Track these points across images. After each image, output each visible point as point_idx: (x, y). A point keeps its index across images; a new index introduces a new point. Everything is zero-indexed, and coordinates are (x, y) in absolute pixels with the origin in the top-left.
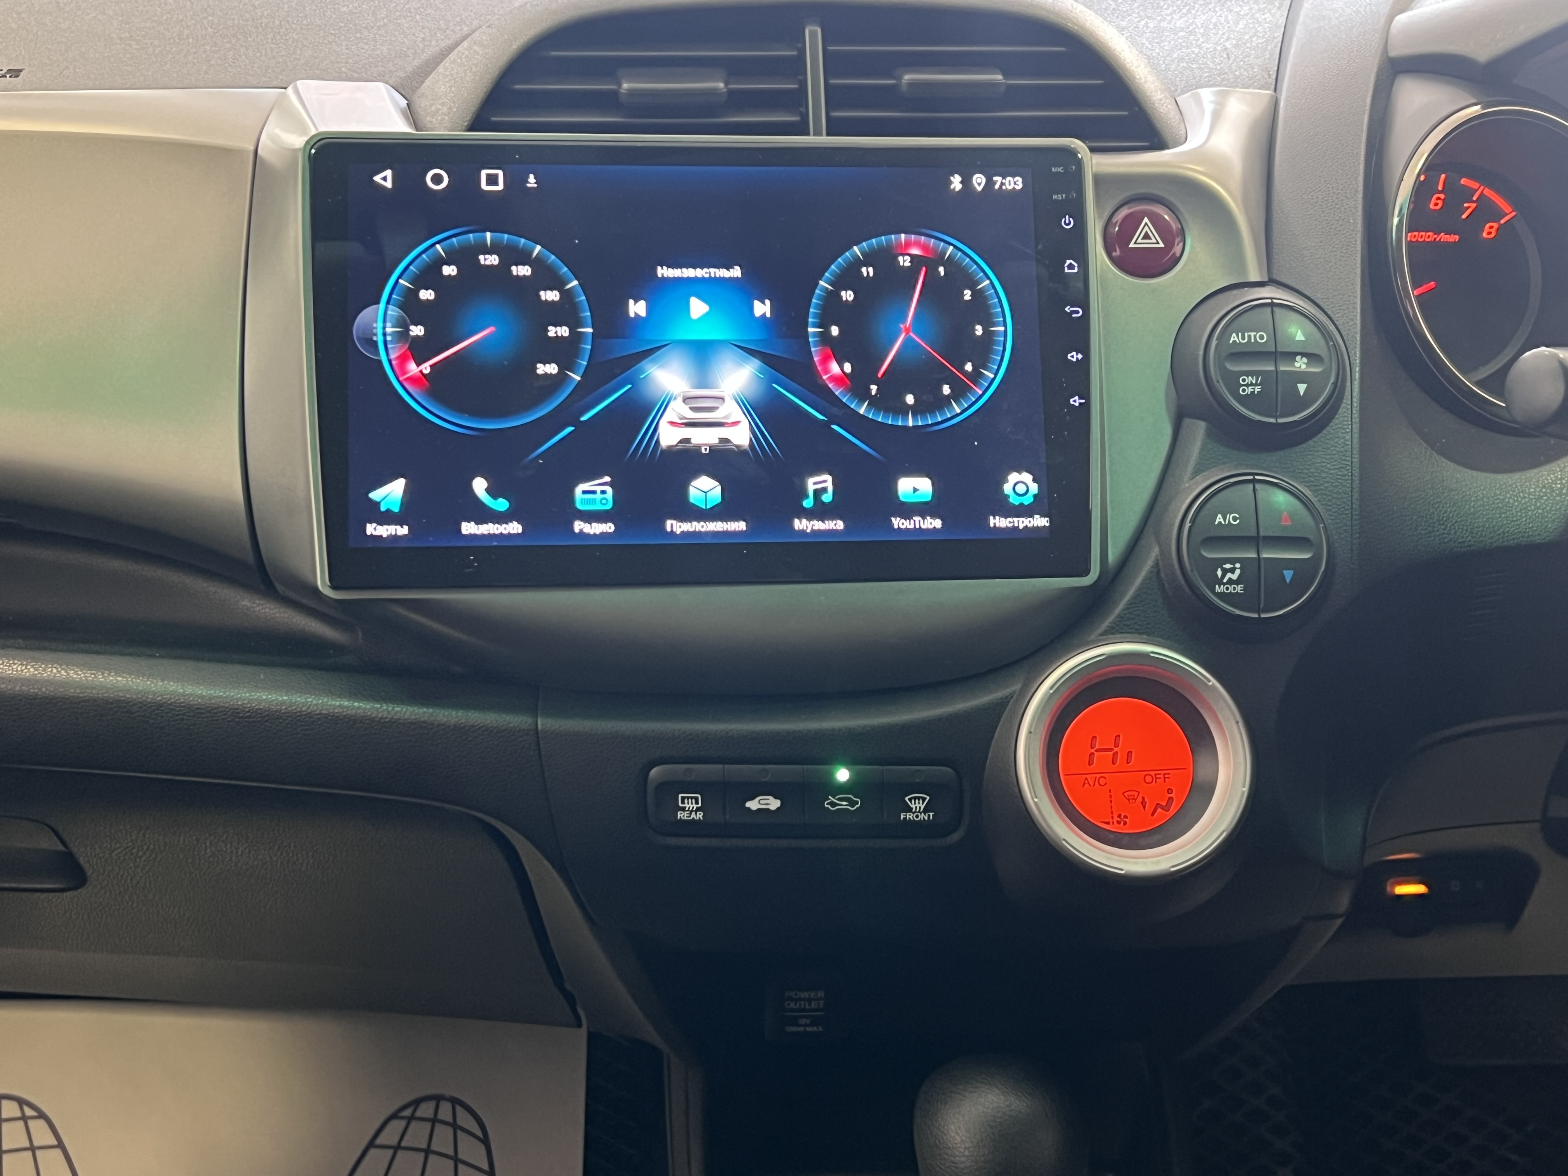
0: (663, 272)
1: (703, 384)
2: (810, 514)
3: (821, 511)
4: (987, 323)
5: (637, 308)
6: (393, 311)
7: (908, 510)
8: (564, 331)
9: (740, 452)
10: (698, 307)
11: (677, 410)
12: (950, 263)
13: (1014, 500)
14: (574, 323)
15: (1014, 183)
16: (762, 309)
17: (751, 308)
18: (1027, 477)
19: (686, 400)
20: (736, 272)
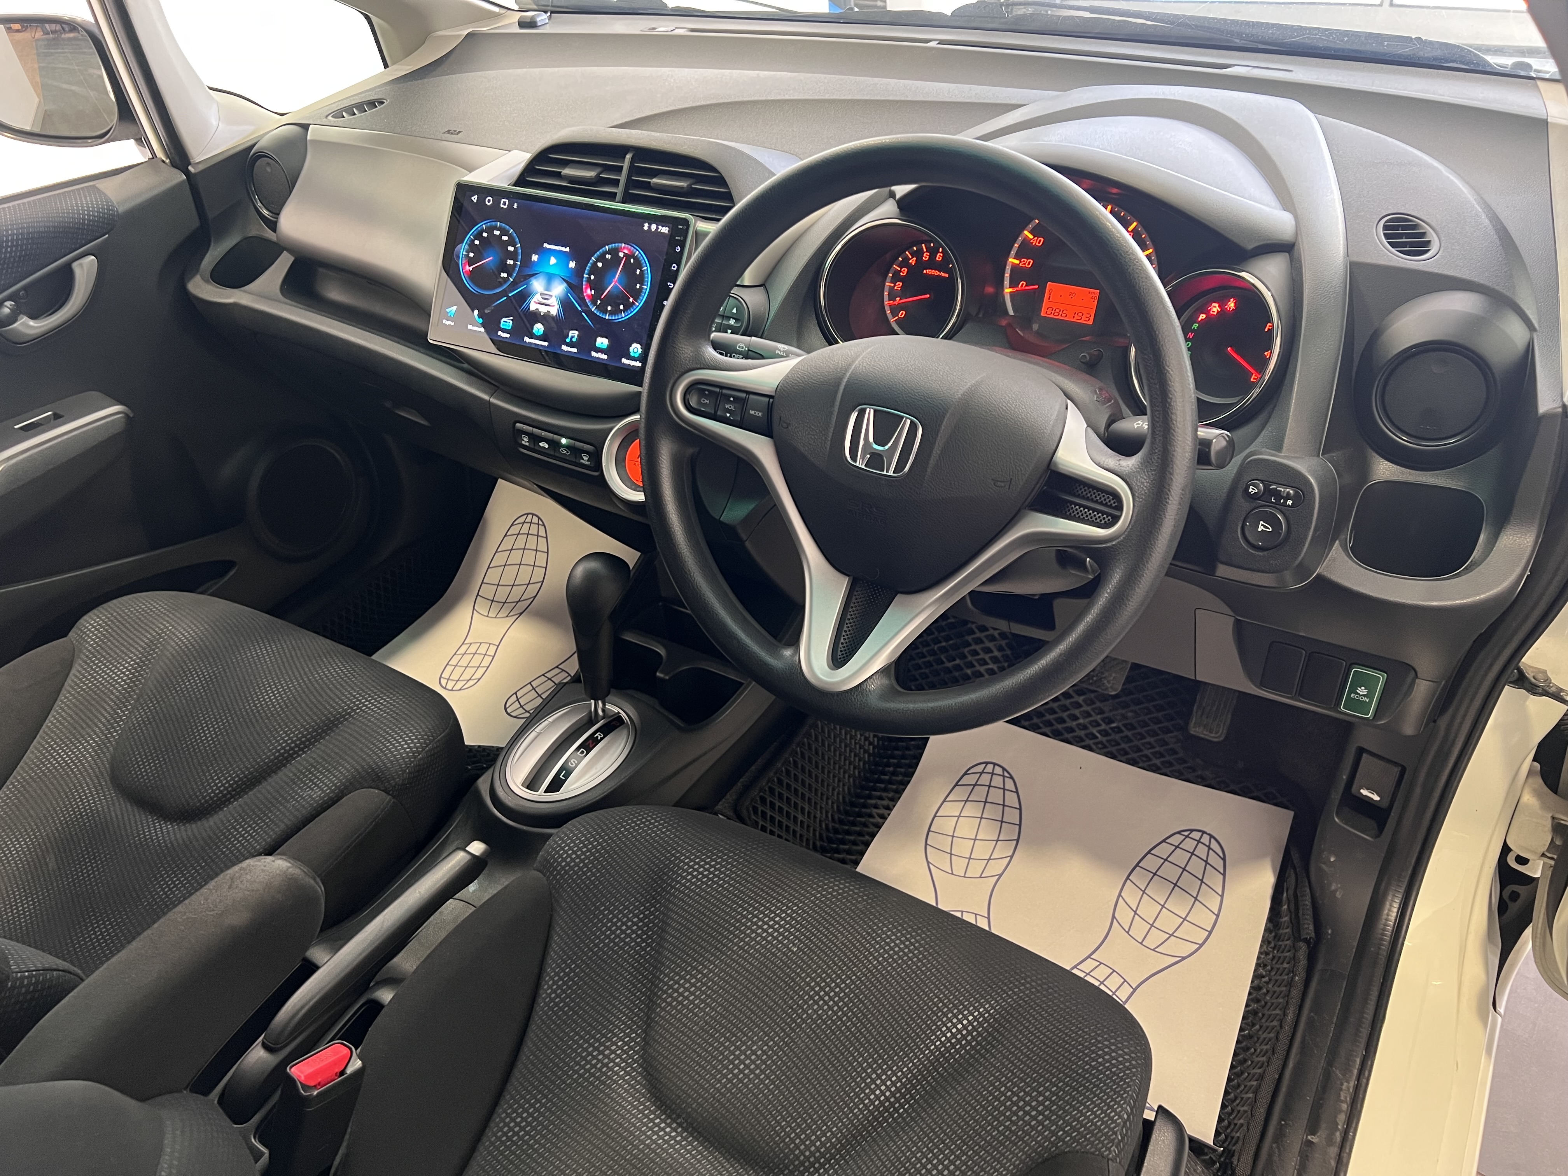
0: (546, 245)
1: (548, 289)
2: (567, 345)
3: (571, 345)
4: (642, 284)
5: (535, 258)
6: (467, 247)
7: (598, 350)
8: (511, 262)
9: (553, 318)
10: (553, 261)
11: (537, 298)
12: (636, 258)
13: (632, 354)
14: (515, 260)
15: (665, 230)
16: (572, 265)
17: (568, 264)
18: (639, 346)
19: (541, 294)
20: (568, 249)
